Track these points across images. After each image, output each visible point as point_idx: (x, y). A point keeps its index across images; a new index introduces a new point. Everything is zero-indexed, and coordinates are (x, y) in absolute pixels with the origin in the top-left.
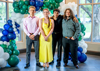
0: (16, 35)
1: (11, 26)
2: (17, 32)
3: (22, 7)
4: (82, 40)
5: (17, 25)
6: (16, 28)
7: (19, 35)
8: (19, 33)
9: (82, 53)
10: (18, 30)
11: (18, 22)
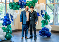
0: (11, 22)
1: (8, 17)
2: (12, 20)
3: (14, 6)
4: (49, 24)
5: (12, 16)
6: (11, 18)
7: (13, 22)
8: (13, 21)
9: (48, 32)
10: (12, 19)
11: (12, 14)
